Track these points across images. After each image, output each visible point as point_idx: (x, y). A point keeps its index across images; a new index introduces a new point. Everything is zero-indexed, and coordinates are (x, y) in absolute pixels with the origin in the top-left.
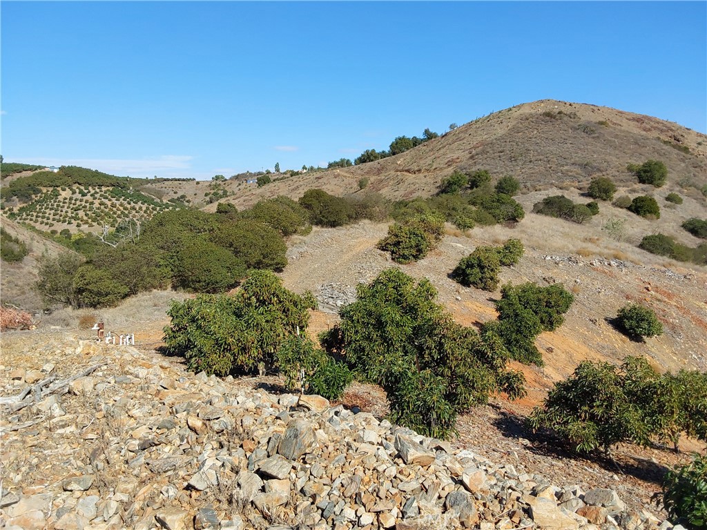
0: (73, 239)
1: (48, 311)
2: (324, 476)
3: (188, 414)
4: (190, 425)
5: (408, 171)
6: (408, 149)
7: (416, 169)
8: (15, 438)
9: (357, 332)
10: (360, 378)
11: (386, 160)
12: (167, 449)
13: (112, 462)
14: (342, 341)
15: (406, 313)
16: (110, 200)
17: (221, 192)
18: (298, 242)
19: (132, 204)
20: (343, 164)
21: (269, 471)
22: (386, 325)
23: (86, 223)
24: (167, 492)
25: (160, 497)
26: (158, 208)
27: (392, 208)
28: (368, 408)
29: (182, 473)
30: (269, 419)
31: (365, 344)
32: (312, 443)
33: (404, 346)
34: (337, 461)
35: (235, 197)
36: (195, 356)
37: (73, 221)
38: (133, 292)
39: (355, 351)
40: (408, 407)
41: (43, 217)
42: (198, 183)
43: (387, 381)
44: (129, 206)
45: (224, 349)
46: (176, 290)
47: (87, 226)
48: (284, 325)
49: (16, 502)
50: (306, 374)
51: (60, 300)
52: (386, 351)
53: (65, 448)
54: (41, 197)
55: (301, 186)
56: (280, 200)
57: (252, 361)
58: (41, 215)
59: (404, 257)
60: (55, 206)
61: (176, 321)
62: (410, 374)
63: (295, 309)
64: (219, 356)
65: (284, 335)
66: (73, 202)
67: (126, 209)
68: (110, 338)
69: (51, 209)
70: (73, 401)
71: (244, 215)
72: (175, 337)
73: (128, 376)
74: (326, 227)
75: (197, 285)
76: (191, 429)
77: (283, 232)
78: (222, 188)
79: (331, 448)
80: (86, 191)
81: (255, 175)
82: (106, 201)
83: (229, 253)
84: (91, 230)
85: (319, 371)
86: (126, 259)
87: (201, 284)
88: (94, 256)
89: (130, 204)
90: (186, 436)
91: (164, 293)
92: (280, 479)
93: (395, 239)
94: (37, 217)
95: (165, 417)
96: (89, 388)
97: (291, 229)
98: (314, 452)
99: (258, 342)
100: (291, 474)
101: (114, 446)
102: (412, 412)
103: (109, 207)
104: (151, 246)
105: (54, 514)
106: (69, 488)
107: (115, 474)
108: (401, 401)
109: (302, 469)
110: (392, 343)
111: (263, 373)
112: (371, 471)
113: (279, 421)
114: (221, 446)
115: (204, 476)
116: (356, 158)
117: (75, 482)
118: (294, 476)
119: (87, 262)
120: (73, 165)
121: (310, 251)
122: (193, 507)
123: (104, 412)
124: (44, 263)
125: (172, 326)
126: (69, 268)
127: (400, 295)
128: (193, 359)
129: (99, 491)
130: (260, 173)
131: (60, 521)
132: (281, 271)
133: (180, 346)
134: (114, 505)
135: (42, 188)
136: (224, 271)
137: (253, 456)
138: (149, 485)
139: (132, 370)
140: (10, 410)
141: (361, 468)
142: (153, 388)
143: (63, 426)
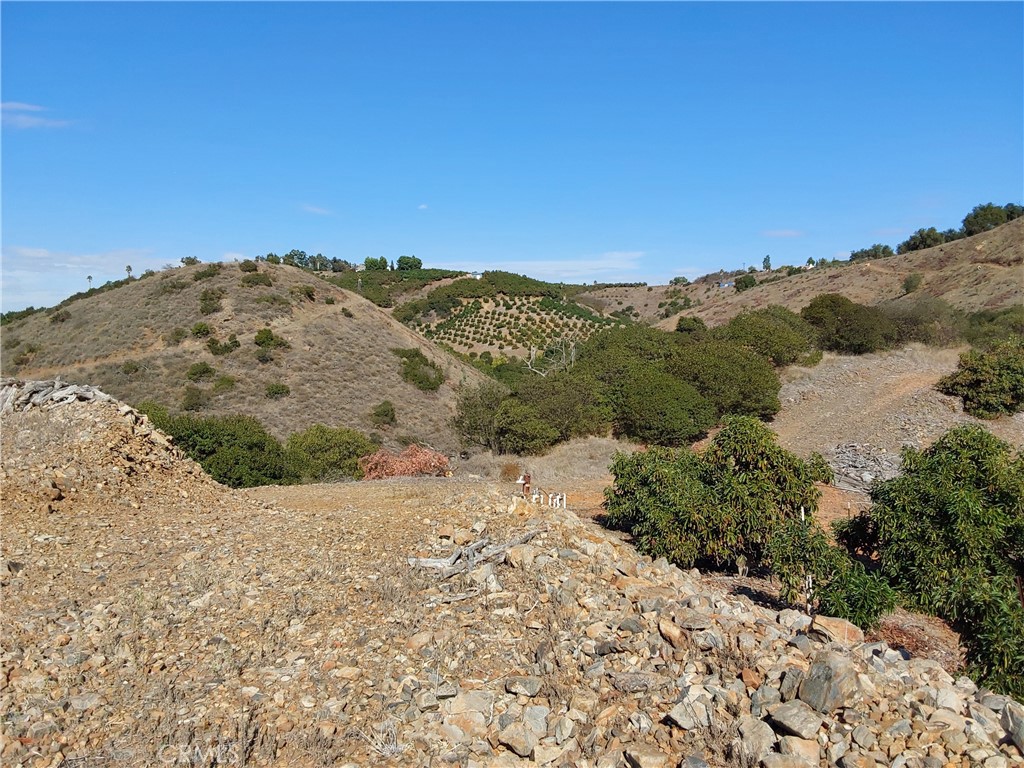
0: (495, 364)
1: (465, 455)
2: (876, 748)
3: (658, 615)
4: (663, 632)
5: (997, 261)
6: (997, 224)
7: (1012, 257)
8: (448, 612)
9: (900, 527)
10: (906, 603)
11: (957, 244)
12: (633, 660)
13: (564, 664)
14: (874, 537)
15: (994, 503)
16: (539, 314)
17: (681, 302)
18: (799, 375)
19: (565, 319)
20: (878, 253)
21: (787, 723)
22: (955, 520)
23: (510, 343)
24: (638, 721)
25: (629, 727)
26: (597, 325)
27: (965, 324)
28: (923, 653)
29: (656, 699)
30: (779, 645)
31: (915, 547)
32: (853, 693)
33: (988, 559)
34: (897, 729)
35: (702, 308)
36: (647, 533)
37: (495, 341)
38: (564, 438)
39: (897, 556)
40: (1002, 663)
41: (462, 336)
42: (650, 289)
43: (960, 612)
44: (561, 322)
45: (688, 528)
46: (618, 439)
47: (510, 348)
48: (778, 503)
49: (453, 696)
50: (814, 582)
51: (478, 442)
52: (954, 562)
53: (505, 636)
54: (461, 311)
55: (804, 289)
56: (771, 313)
57: (727, 552)
58: (459, 333)
59: (988, 407)
60: (476, 322)
61: (621, 481)
62: (1005, 608)
63: (795, 480)
64: (681, 539)
65: (778, 518)
66: (496, 316)
67: (557, 325)
68: (537, 496)
69: (471, 326)
70: (510, 575)
71: (716, 335)
72: (619, 504)
73: (574, 551)
74: (846, 354)
75: (647, 433)
76: (664, 638)
77: (775, 360)
78: (682, 296)
79: (884, 706)
80: (511, 303)
81: (732, 275)
82: (534, 316)
83: (691, 389)
84: (515, 353)
85: (837, 582)
86: (557, 392)
87: (652, 432)
88: (520, 386)
89: (562, 319)
90: (659, 646)
91: (604, 441)
92: (804, 738)
93: (970, 377)
94: (456, 335)
95: (627, 614)
96: (529, 560)
97: (787, 356)
98: (856, 708)
99: (738, 525)
100: (821, 734)
101: (564, 643)
102: (1009, 672)
103: (538, 323)
104: (589, 376)
105: (496, 721)
106: (513, 690)
107: (568, 682)
108: (987, 650)
109: (838, 730)
110: (966, 551)
111: (744, 571)
112: (958, 756)
113: (794, 650)
114: (710, 671)
115: (690, 710)
116: (901, 243)
117: (521, 683)
118: (825, 739)
119: (512, 395)
120: (498, 269)
121: (818, 390)
122: (675, 751)
123: (548, 595)
124: (464, 394)
125: (616, 488)
126: (491, 402)
127: (984, 472)
128: (645, 538)
129: (549, 702)
130: (739, 273)
131: (505, 731)
132: (770, 420)
133: (625, 516)
134: (569, 725)
135: (462, 299)
136: (685, 415)
137: (759, 694)
138: (613, 707)
139: (579, 543)
140: (440, 575)
141: (941, 748)
142: (608, 571)
143: (501, 606)
